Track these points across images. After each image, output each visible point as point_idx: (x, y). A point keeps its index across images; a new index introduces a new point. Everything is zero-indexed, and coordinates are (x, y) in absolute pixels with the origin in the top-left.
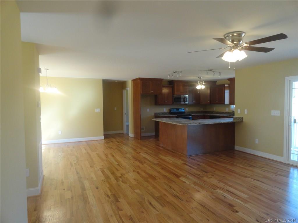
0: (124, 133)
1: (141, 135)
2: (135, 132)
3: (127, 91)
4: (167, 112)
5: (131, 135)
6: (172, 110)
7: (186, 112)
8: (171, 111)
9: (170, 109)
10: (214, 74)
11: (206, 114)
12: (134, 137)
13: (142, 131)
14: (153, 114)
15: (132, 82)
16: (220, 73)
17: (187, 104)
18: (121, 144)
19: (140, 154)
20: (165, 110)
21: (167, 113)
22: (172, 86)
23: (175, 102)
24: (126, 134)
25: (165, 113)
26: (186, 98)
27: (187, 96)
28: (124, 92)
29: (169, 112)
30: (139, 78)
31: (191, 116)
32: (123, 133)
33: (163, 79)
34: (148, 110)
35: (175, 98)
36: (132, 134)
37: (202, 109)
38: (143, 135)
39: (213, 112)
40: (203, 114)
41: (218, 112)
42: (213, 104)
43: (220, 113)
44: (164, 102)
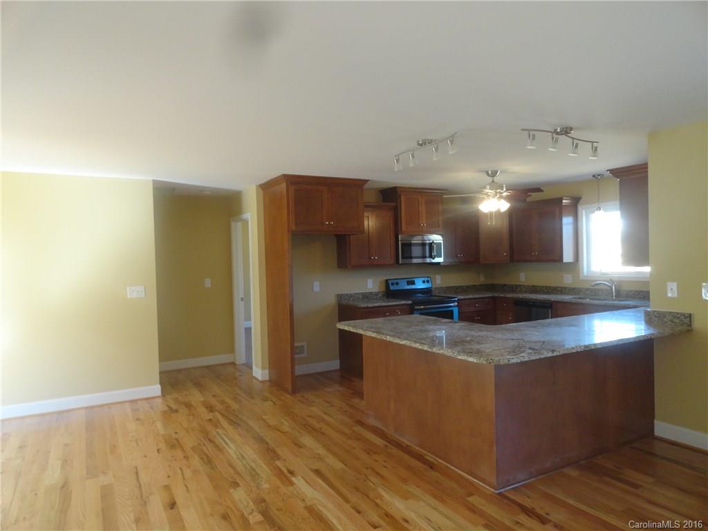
0: (237, 363)
1: (293, 372)
2: (275, 362)
3: (246, 222)
4: (376, 290)
5: (260, 372)
6: (393, 284)
7: (436, 289)
8: (392, 288)
9: (387, 281)
10: (577, 146)
11: (502, 295)
12: (269, 381)
13: (296, 356)
14: (332, 300)
15: (261, 192)
16: (595, 144)
17: (439, 264)
18: (219, 416)
19: (292, 484)
20: (370, 284)
21: (376, 294)
22: (393, 204)
23: (403, 257)
24: (244, 364)
25: (371, 293)
26: (436, 244)
27: (437, 238)
28: (237, 227)
29: (383, 289)
30: (285, 176)
31: (454, 302)
32: (233, 364)
33: (366, 181)
34: (317, 286)
35: (402, 244)
36: (263, 368)
37: (482, 280)
38: (300, 370)
39: (517, 286)
40: (490, 295)
41: (534, 286)
42: (519, 261)
43: (544, 289)
44: (370, 258)
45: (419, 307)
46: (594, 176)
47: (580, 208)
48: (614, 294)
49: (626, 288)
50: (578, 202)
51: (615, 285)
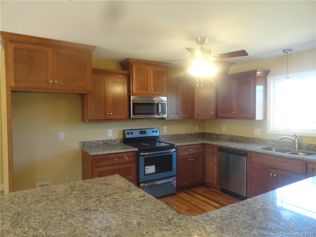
4: (115, 138)
6: (128, 133)
7: (163, 136)
8: (127, 136)
9: (124, 131)
11: (209, 143)
14: (76, 146)
17: (164, 119)
20: (111, 133)
21: (115, 141)
23: (134, 114)
25: (111, 140)
26: (161, 104)
27: (164, 99)
29: (121, 137)
34: (62, 136)
35: (134, 103)
39: (221, 135)
40: (201, 142)
41: (232, 136)
42: (221, 118)
43: (240, 138)
44: (106, 114)
45: (144, 154)
46: (284, 51)
47: (269, 79)
48: (297, 147)
49: (306, 142)
50: (268, 74)
51: (298, 139)
